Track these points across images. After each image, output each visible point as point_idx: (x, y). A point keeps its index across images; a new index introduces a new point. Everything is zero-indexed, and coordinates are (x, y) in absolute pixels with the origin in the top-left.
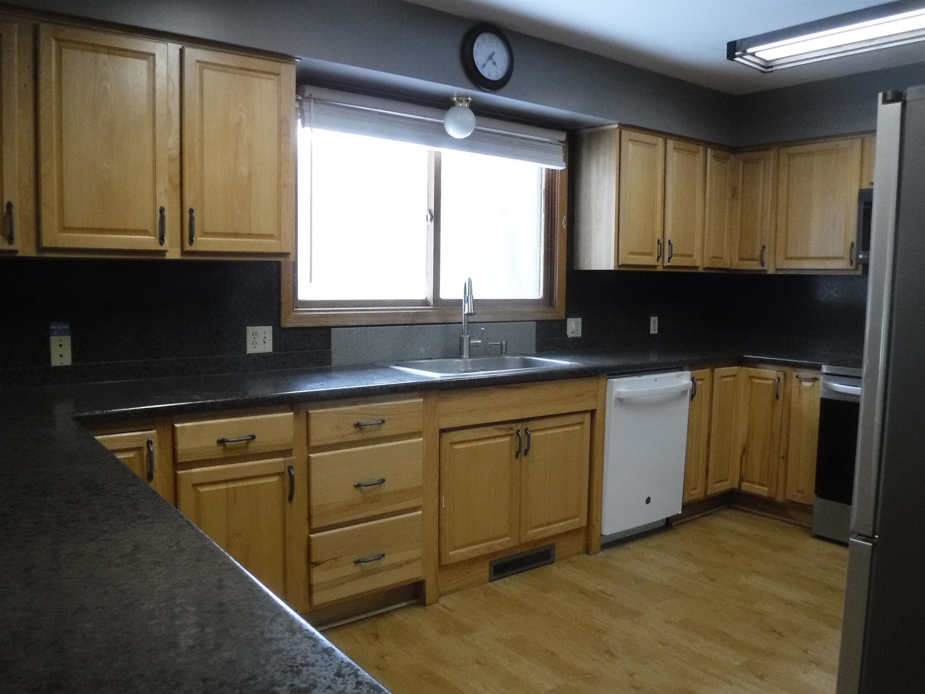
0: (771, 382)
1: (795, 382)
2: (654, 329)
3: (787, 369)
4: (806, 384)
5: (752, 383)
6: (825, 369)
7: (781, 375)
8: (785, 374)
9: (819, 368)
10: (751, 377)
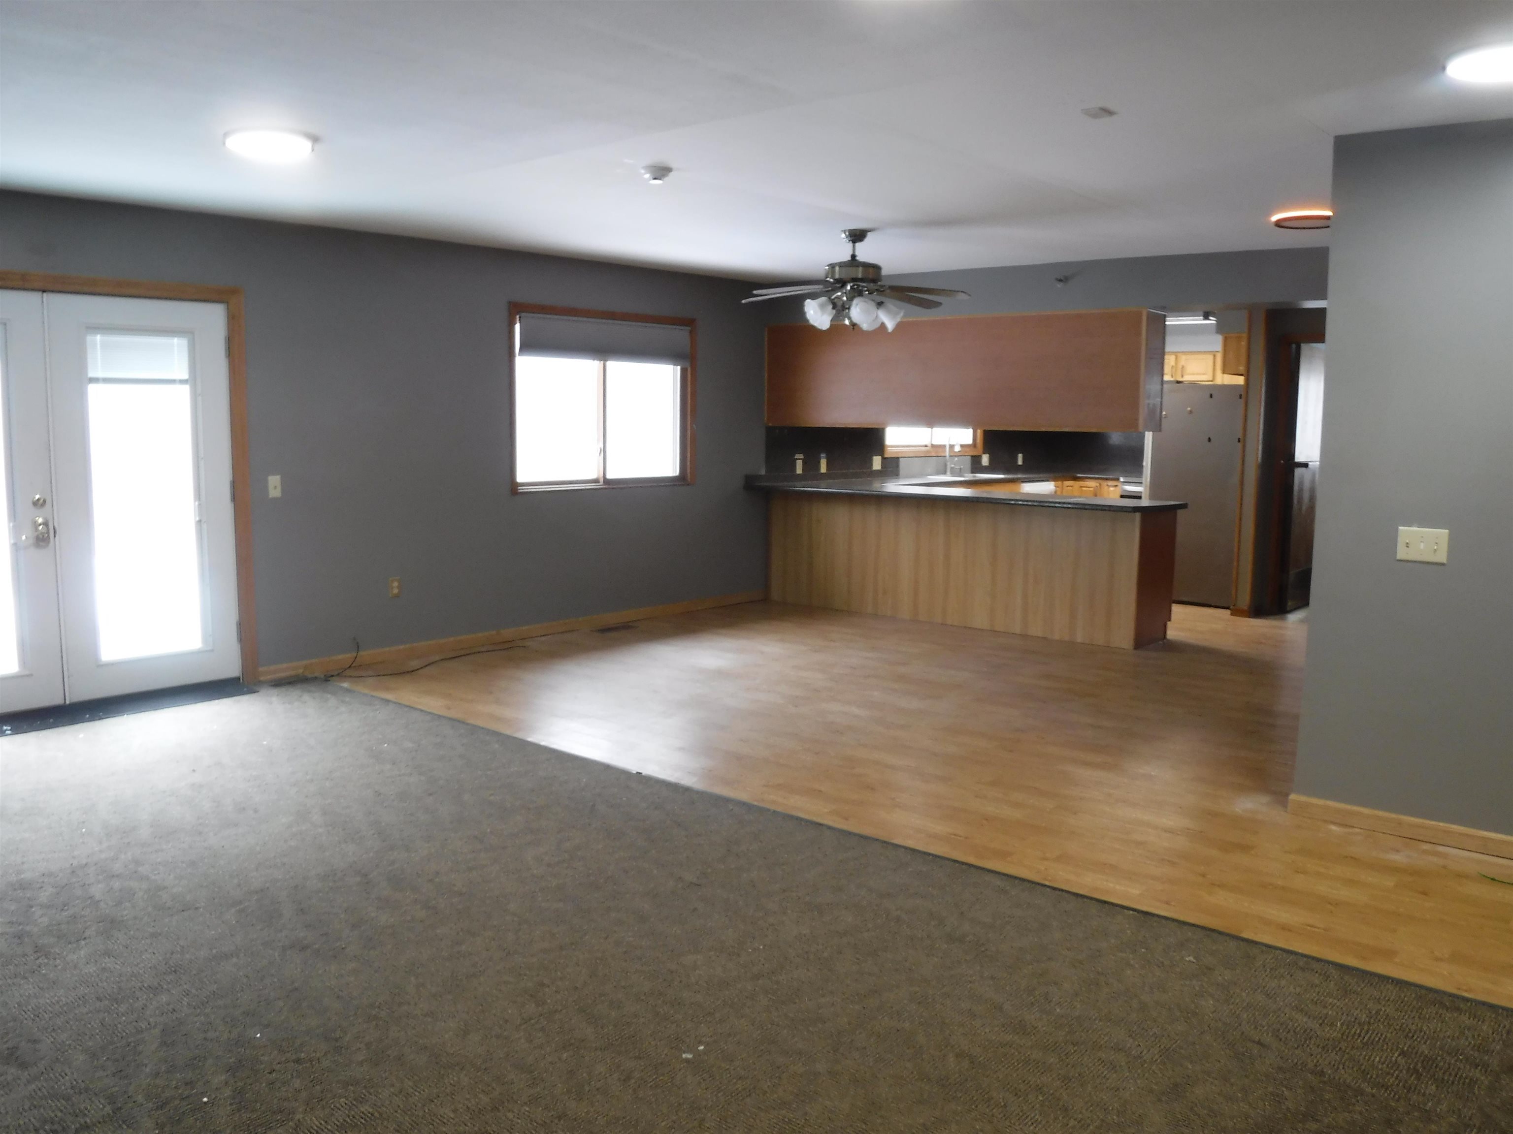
0: (1091, 489)
1: (1106, 487)
2: (1020, 462)
3: (1100, 481)
4: (1112, 489)
5: (1082, 490)
6: (1122, 479)
7: (1098, 485)
8: (1100, 484)
9: (1118, 479)
10: (1081, 487)
